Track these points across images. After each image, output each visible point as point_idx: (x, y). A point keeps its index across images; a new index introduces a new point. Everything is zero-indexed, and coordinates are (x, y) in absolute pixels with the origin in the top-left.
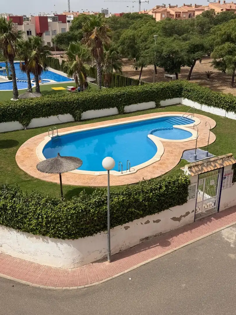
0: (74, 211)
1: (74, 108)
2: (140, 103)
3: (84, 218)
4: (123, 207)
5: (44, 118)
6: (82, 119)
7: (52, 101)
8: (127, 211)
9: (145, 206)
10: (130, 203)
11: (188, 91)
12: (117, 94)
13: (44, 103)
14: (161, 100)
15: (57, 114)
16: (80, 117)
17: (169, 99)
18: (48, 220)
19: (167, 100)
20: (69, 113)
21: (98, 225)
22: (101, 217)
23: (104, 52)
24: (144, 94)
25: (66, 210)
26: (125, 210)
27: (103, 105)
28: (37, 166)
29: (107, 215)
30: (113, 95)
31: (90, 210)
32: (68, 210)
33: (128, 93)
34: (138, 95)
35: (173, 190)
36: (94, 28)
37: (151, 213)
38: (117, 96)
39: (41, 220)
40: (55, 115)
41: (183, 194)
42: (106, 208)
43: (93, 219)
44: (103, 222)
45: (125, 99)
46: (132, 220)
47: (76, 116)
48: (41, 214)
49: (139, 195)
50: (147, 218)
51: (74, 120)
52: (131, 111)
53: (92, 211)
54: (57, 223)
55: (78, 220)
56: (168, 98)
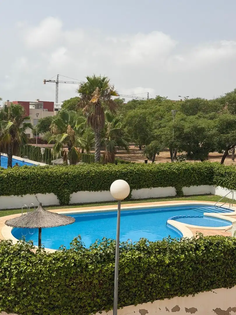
0: (63, 264)
1: (60, 185)
2: (154, 187)
3: (78, 278)
4: (139, 271)
5: (16, 196)
6: (71, 202)
7: (31, 173)
8: (144, 278)
9: (174, 275)
10: (150, 266)
11: (222, 176)
12: (122, 171)
13: (19, 175)
14: (184, 186)
15: (35, 193)
16: (68, 200)
17: (195, 186)
18: (20, 279)
19: (191, 187)
20: (52, 192)
21: (98, 297)
22: (105, 282)
23: (106, 123)
24: (159, 175)
25: (51, 261)
26: (142, 276)
27: (101, 185)
28: (6, 221)
29: (113, 280)
30: (117, 172)
31: (87, 266)
32: (53, 262)
33: (137, 171)
34: (152, 175)
35: (217, 255)
36: (94, 90)
37: (182, 292)
38: (122, 173)
39: (8, 280)
40: (32, 194)
41: (231, 266)
42: (112, 267)
43: (91, 283)
44: (106, 292)
45: (133, 179)
46: (152, 300)
47: (63, 196)
48: (9, 269)
49: (165, 255)
50: (176, 301)
51: (59, 204)
52: (141, 198)
53: (90, 267)
54: (34, 286)
55: (67, 280)
56: (193, 185)
